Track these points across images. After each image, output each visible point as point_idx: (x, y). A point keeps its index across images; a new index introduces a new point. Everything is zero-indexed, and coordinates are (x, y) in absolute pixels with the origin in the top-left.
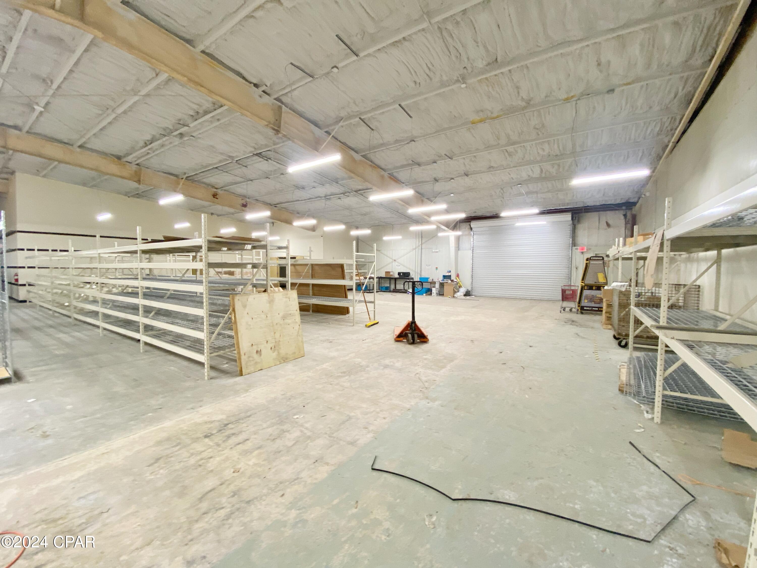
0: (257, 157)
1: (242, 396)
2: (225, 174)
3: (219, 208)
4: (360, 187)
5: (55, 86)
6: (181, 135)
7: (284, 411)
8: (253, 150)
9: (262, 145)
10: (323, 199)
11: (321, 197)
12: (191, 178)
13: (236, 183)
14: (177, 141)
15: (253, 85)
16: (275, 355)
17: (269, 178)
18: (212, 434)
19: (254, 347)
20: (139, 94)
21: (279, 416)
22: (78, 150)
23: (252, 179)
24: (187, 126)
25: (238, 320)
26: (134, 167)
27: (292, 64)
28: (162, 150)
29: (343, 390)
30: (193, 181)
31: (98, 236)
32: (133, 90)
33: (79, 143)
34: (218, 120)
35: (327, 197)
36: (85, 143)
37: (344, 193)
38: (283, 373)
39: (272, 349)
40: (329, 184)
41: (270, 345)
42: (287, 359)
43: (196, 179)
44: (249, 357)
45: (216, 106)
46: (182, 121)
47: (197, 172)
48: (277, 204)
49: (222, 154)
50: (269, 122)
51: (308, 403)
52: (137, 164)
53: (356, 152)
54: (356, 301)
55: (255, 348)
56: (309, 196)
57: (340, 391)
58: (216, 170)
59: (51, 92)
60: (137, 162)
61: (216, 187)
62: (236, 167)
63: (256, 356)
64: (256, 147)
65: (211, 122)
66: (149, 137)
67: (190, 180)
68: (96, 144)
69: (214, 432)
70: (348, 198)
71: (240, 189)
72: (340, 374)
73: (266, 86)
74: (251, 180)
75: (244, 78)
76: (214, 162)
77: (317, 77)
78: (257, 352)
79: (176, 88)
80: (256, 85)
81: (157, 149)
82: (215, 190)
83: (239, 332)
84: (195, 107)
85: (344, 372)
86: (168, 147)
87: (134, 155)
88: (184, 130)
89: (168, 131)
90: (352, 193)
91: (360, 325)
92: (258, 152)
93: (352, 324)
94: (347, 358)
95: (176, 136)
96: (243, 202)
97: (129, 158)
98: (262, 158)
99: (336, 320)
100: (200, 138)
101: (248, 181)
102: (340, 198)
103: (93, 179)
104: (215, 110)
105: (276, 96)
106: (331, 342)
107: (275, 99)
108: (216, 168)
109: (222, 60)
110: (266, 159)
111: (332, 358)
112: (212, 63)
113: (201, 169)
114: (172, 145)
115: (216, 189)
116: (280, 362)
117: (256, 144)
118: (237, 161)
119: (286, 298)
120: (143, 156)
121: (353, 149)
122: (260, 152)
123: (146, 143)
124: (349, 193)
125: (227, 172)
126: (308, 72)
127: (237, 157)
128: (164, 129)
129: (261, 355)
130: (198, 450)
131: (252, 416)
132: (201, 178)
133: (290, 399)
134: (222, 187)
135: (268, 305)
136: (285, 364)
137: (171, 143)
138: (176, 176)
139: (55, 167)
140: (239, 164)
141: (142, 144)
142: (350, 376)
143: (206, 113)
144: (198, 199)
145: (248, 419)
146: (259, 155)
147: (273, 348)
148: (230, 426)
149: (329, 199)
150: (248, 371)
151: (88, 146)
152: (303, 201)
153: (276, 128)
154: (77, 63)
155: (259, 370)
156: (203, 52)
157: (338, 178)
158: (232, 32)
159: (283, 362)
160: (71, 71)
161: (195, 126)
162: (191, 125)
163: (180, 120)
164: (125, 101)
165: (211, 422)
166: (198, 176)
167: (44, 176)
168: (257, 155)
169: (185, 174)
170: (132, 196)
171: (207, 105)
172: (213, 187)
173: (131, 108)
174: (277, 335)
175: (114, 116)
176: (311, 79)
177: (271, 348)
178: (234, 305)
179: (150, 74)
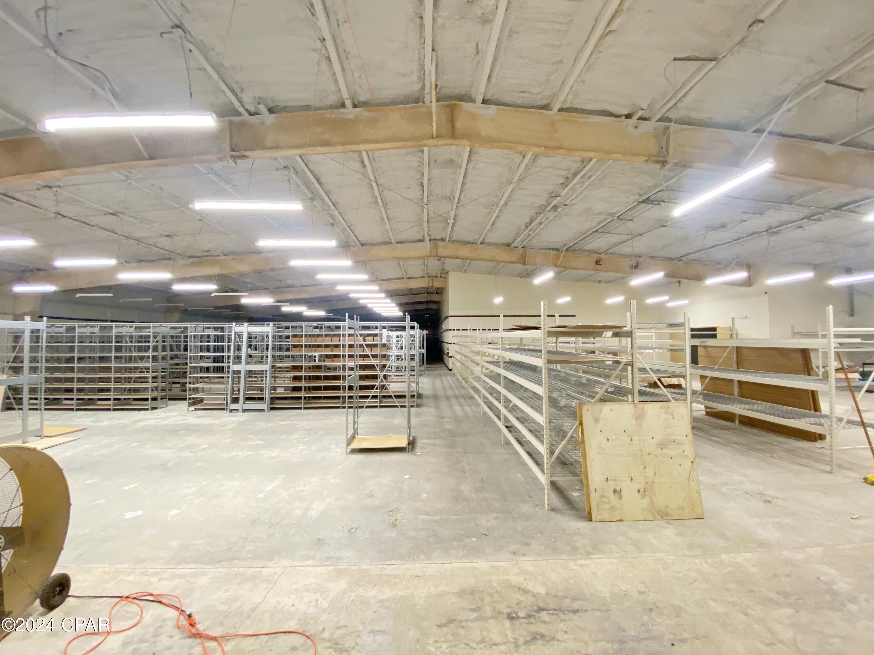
0: (643, 205)
1: (580, 562)
2: (607, 235)
3: (603, 275)
4: (845, 200)
5: (456, 201)
6: (555, 207)
7: (633, 633)
8: (637, 197)
9: (649, 188)
10: (765, 235)
11: (759, 233)
12: (570, 249)
13: (622, 242)
14: (552, 215)
15: (623, 117)
16: (646, 501)
17: (665, 226)
18: (518, 618)
19: (611, 483)
20: (513, 181)
21: (622, 642)
22: (481, 246)
23: (642, 233)
24: (559, 196)
25: (586, 438)
26: (520, 251)
27: (675, 59)
28: (541, 227)
29: (773, 644)
30: (574, 251)
31: (501, 316)
32: (507, 181)
33: (480, 242)
34: (590, 177)
35: (770, 231)
36: (484, 239)
37: (808, 218)
38: (654, 541)
39: (641, 493)
40: (775, 209)
41: (636, 486)
42: (667, 514)
43: (577, 249)
44: (602, 497)
45: (585, 163)
46: (554, 193)
47: (577, 241)
48: (682, 257)
49: (600, 214)
50: (650, 156)
51: (683, 641)
52: (523, 247)
53: (827, 141)
54: (840, 420)
55: (612, 485)
56: (734, 236)
57: (762, 642)
58: (596, 233)
59: (455, 207)
60: (522, 245)
61: (600, 251)
62: (619, 225)
63: (613, 498)
64: (642, 192)
65: (583, 183)
66: (527, 220)
67: (572, 250)
68: (492, 238)
69: (522, 614)
70: (820, 222)
71: (626, 249)
72: (775, 596)
73: (642, 110)
74: (641, 235)
75: (611, 115)
76: (593, 225)
77: (723, 55)
78: (615, 491)
79: (543, 161)
80: (628, 116)
81: (536, 229)
82: (599, 256)
83: (587, 456)
84: (563, 173)
85: (786, 595)
86: (545, 223)
87: (519, 239)
88: (556, 201)
89: (543, 208)
90: (827, 214)
91: (849, 473)
92: (645, 198)
93: (828, 468)
94: (800, 556)
95: (549, 211)
96: (634, 263)
97: (515, 244)
98: (652, 204)
99: (790, 451)
100: (574, 204)
101: (637, 236)
102: (801, 227)
103: (495, 268)
104: (585, 167)
105: (658, 117)
106: (769, 502)
107: (659, 121)
108: (596, 231)
109: (583, 107)
110: (657, 203)
111: (763, 544)
112: (573, 117)
113: (580, 236)
114: (548, 221)
115: (600, 254)
116: (654, 517)
117: (640, 189)
118: (618, 217)
119: (666, 413)
120: (526, 239)
121: (818, 140)
122: (647, 196)
123: (526, 226)
124: (821, 214)
125: (608, 233)
126: (706, 56)
127: (617, 212)
128: (540, 207)
129: (621, 497)
130: (492, 636)
131: (580, 614)
132: (583, 245)
133: (651, 610)
134: (606, 251)
135: (634, 422)
136: (663, 523)
137: (547, 219)
138: (557, 250)
139: (469, 264)
140: (621, 219)
141: (523, 227)
142: (797, 611)
143: (576, 174)
144: (580, 269)
145: (571, 616)
146: (647, 201)
147: (642, 490)
148: (544, 615)
149: (777, 232)
150: (600, 517)
151: (487, 241)
152: (726, 245)
153: (661, 159)
154: (465, 176)
155: (617, 521)
156: (561, 110)
157: (792, 196)
158: (588, 67)
159: (659, 518)
160: (463, 183)
161: (567, 193)
162: (562, 194)
163: (552, 193)
164: (504, 193)
165: (525, 592)
166: (579, 244)
167: (465, 271)
168: (643, 202)
169: (565, 246)
170: (523, 276)
171: (575, 166)
172: (596, 252)
173: (509, 197)
174: (650, 473)
175: (498, 210)
176: (714, 63)
177: (639, 491)
178: (581, 417)
179: (518, 159)
